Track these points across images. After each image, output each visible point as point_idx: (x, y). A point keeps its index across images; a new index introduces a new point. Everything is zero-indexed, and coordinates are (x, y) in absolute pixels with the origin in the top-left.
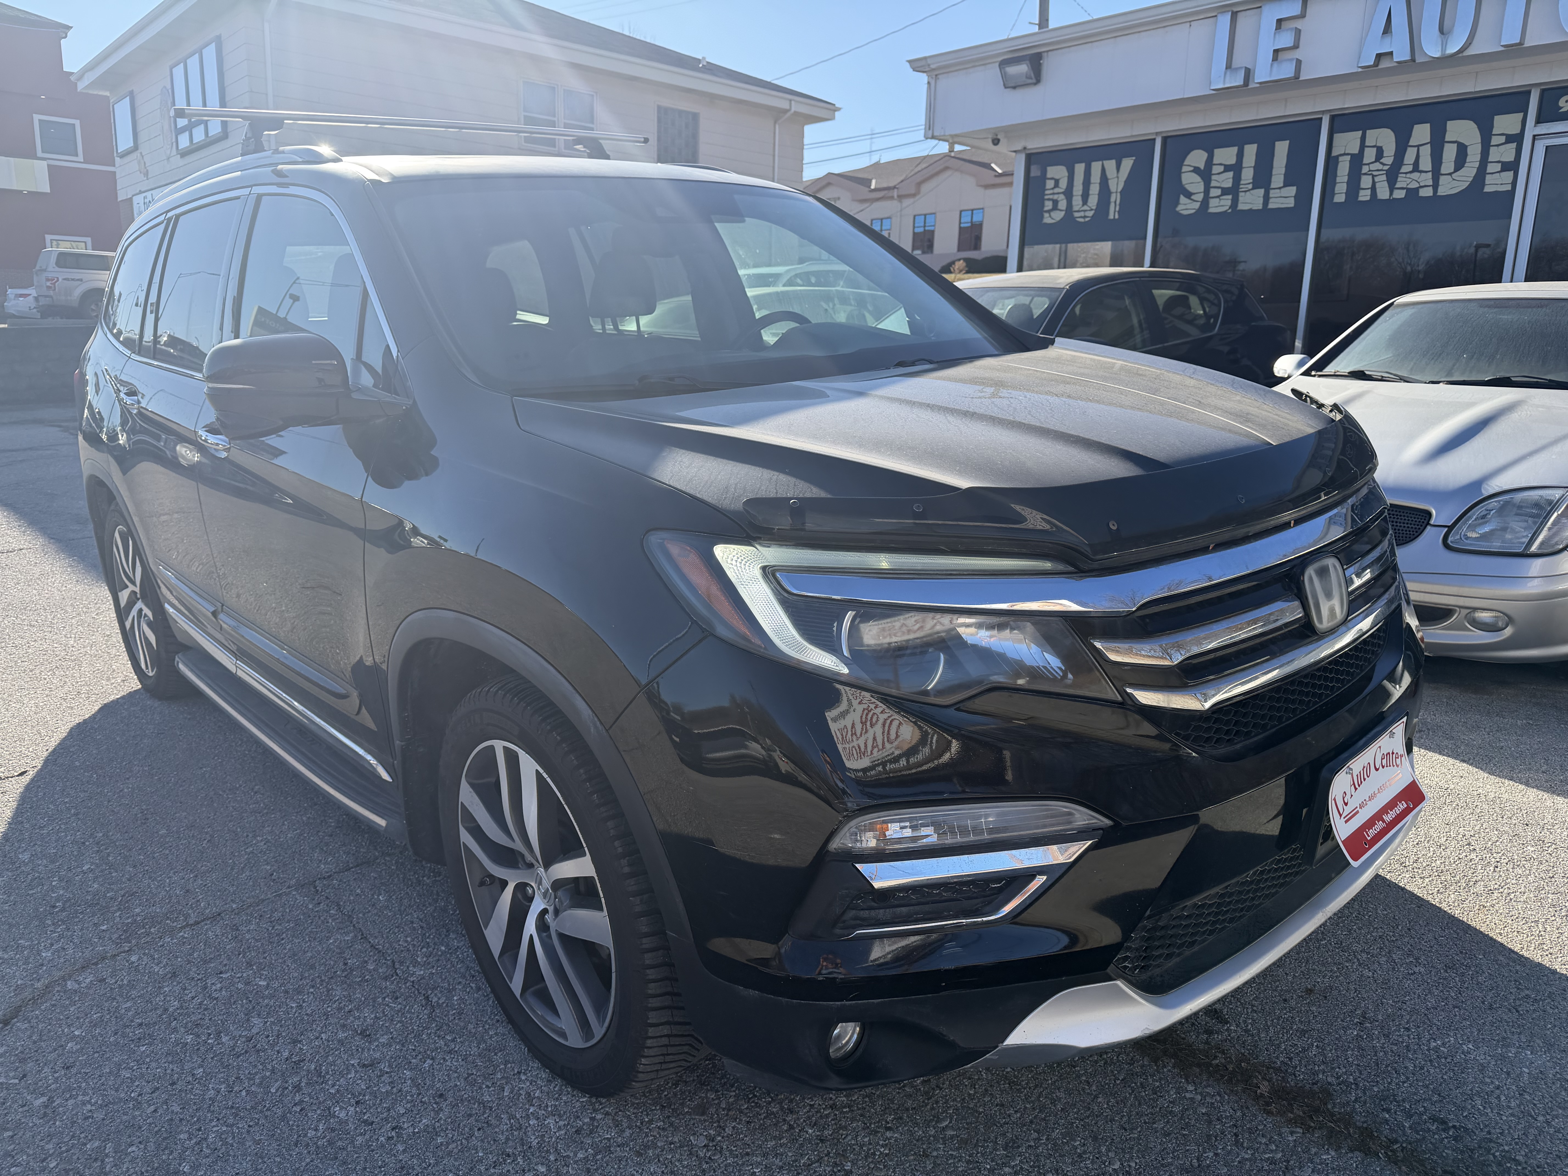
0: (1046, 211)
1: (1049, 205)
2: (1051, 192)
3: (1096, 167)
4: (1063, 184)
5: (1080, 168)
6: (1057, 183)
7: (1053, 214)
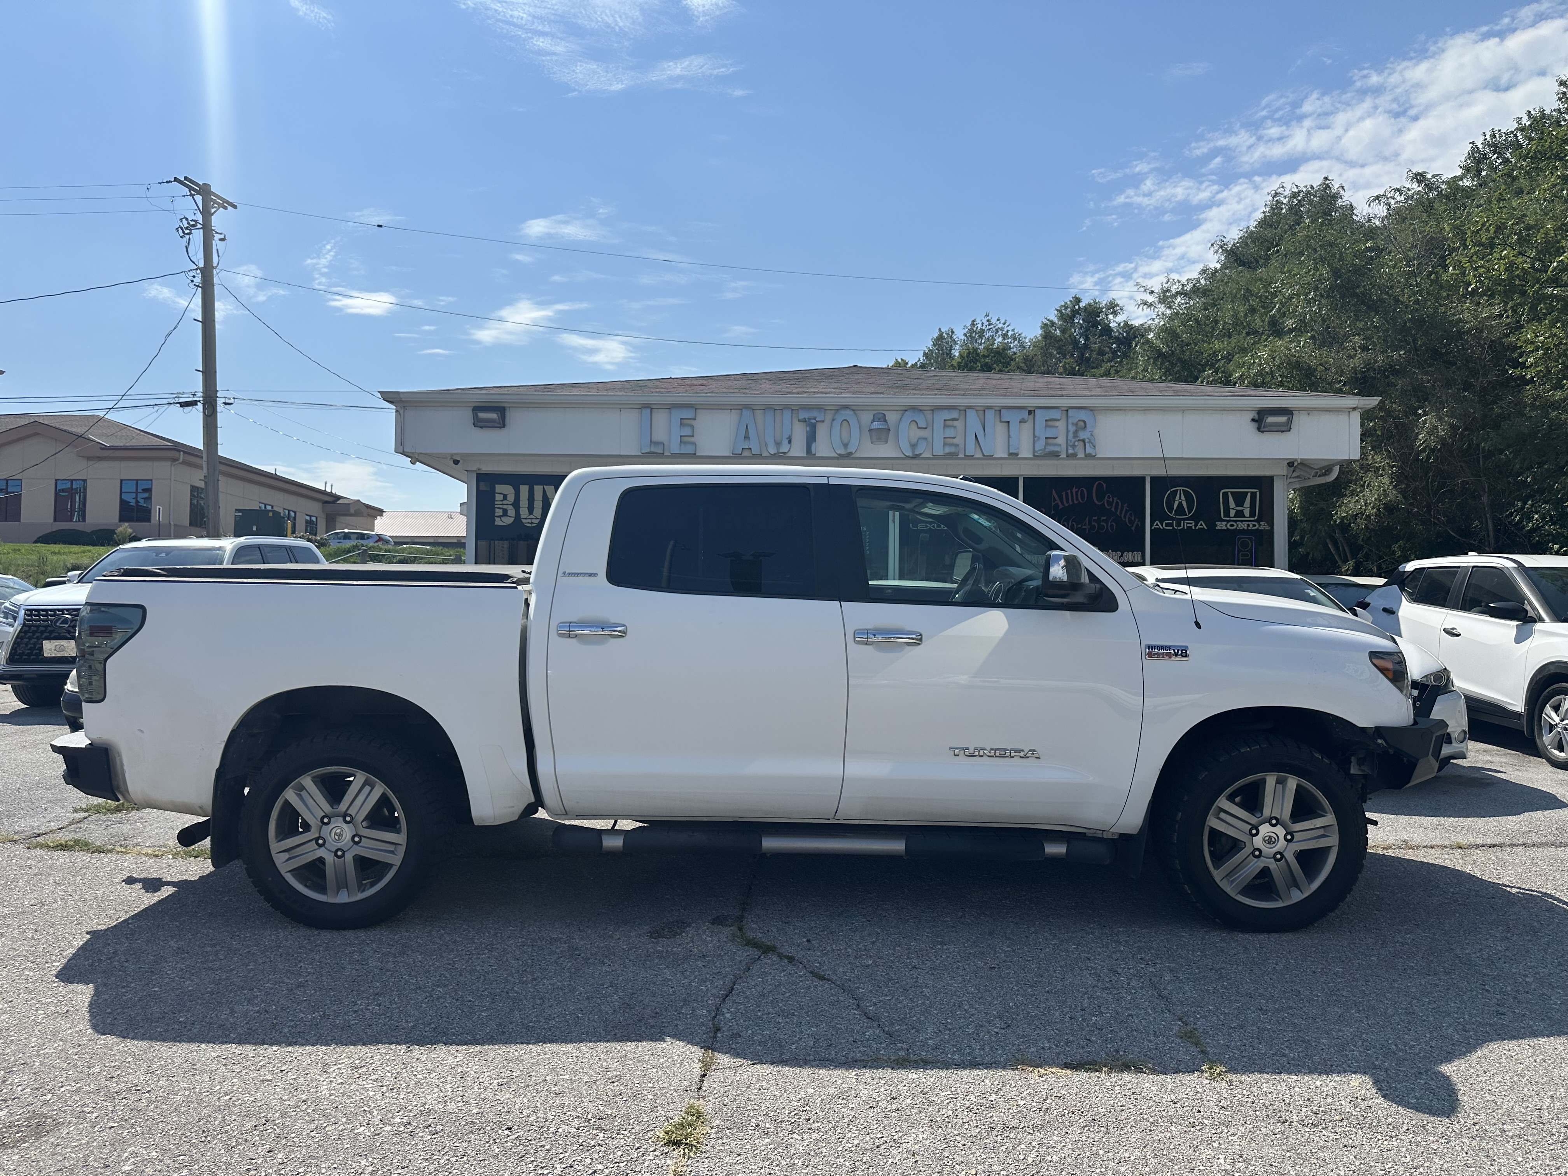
0: (497, 517)
1: (499, 512)
2: (501, 503)
3: (538, 490)
4: (511, 498)
5: (524, 489)
6: (505, 497)
7: (503, 519)
